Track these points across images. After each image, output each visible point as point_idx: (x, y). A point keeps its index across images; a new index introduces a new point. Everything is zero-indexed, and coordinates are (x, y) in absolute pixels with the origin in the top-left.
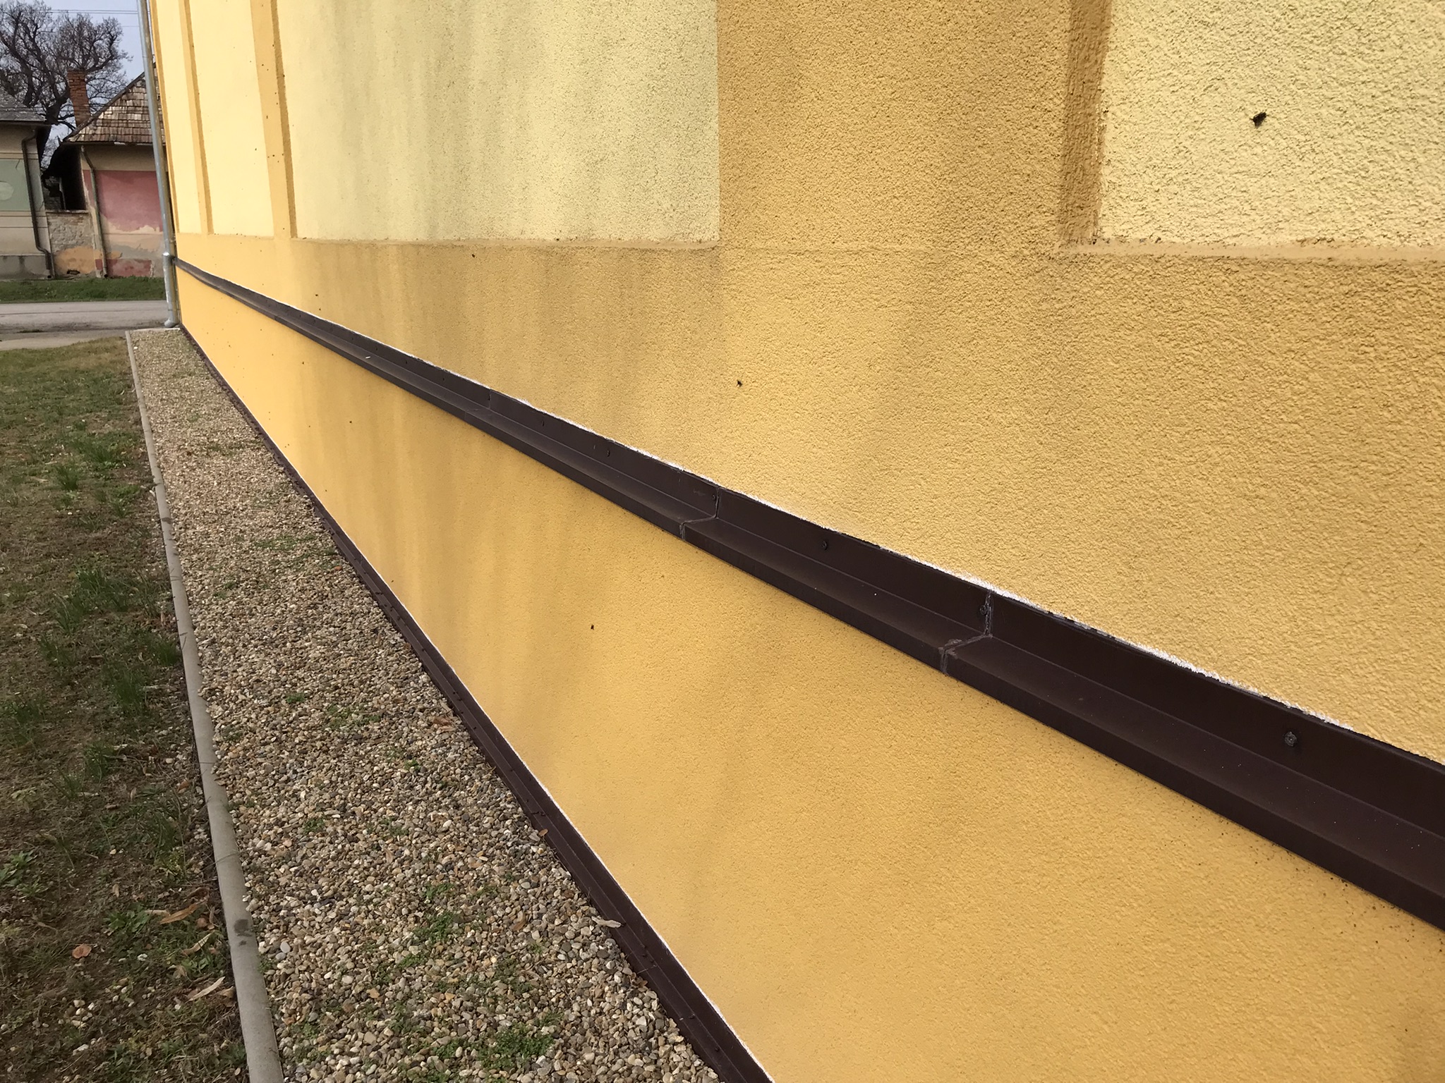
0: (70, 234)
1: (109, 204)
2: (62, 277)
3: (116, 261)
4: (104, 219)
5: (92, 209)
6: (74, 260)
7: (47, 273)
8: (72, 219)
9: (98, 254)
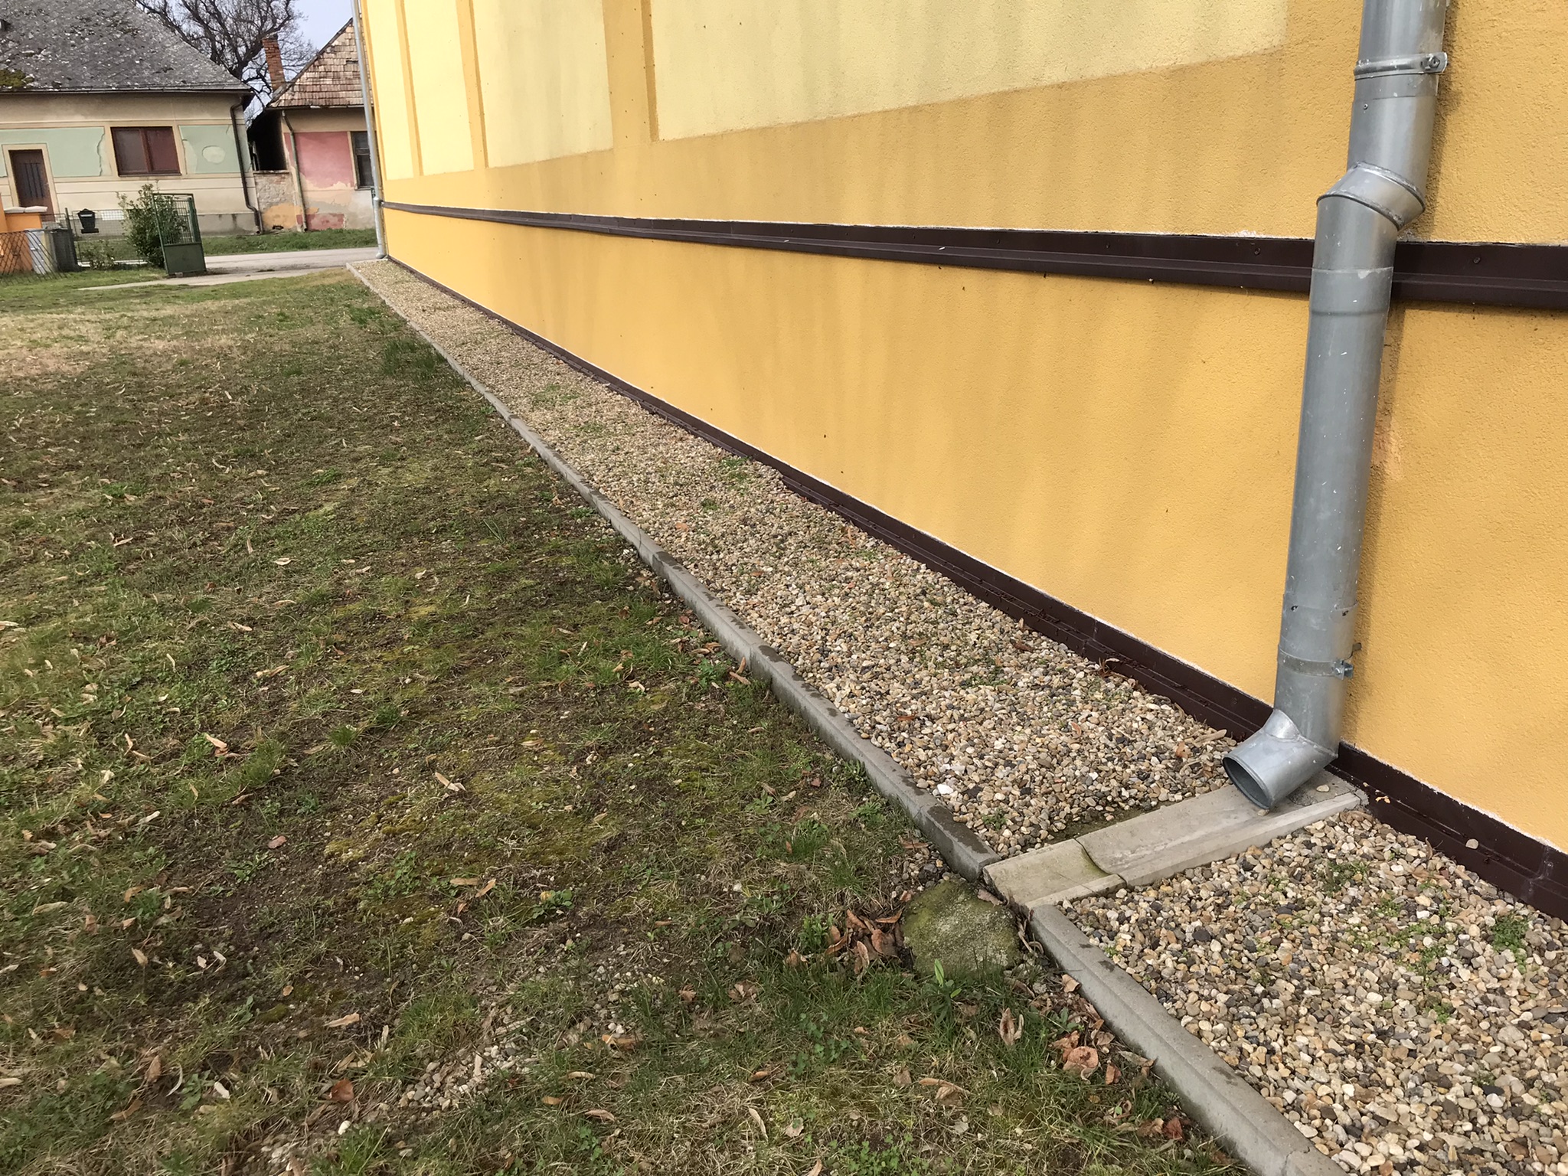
0: (274, 193)
1: (306, 164)
2: (269, 232)
3: (314, 216)
4: (303, 177)
5: (292, 168)
6: (278, 216)
7: (256, 229)
8: (275, 178)
9: (298, 210)
